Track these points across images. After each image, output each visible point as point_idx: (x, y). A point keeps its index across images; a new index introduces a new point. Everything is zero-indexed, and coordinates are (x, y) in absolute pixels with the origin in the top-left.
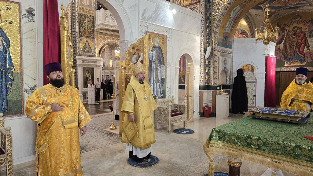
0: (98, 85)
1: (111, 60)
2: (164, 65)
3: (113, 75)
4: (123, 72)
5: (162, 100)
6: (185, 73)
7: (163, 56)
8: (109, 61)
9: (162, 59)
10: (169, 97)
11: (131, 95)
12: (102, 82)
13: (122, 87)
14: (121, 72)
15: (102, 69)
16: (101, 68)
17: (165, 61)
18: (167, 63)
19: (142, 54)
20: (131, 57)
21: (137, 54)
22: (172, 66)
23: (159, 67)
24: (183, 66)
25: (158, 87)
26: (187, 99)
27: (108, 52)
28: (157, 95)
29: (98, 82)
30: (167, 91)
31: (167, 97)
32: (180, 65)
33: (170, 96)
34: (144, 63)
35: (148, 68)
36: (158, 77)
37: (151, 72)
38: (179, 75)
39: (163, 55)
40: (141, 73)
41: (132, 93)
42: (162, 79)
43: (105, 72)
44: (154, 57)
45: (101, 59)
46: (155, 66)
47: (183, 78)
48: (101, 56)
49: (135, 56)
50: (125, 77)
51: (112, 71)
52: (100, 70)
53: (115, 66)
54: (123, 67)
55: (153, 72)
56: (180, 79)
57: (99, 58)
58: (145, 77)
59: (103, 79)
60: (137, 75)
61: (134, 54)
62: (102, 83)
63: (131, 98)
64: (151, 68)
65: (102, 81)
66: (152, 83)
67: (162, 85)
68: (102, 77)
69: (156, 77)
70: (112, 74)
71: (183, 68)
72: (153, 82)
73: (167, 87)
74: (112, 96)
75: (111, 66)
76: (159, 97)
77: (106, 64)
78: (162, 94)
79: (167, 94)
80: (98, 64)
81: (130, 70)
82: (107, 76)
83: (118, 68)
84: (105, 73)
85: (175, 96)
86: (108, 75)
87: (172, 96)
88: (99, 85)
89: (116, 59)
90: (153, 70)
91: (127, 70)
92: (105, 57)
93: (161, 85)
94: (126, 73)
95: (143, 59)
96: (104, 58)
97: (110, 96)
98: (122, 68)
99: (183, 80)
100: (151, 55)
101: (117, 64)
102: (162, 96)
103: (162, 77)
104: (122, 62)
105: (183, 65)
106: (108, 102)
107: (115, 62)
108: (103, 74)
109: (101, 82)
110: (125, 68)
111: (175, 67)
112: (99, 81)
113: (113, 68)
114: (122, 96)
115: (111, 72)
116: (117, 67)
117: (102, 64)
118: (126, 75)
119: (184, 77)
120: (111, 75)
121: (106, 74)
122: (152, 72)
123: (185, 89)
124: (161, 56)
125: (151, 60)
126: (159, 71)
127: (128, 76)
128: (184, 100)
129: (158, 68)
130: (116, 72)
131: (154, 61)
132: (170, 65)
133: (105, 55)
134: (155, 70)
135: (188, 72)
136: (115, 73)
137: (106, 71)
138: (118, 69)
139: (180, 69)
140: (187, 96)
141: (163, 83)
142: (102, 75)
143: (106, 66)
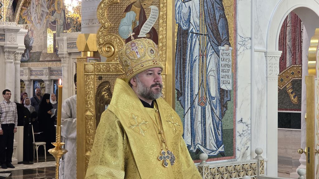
0: (7, 112)
1: (53, 29)
2: (229, 45)
3: (56, 81)
4: (90, 67)
5: (223, 163)
6: (300, 72)
7: (223, 16)
8: (45, 33)
9: (220, 25)
10: (244, 155)
11: (114, 146)
12: (19, 102)
13: (87, 118)
14: (83, 70)
15: (22, 61)
16: (19, 57)
17: (231, 31)
18: (239, 39)
19: (152, 7)
20: (116, 19)
21: (138, 9)
22: (256, 47)
23: (211, 51)
24: (294, 49)
25: (209, 121)
26: (309, 161)
27: (42, 6)
28: (205, 147)
29: (9, 102)
30: (237, 134)
31: (238, 154)
32: (282, 45)
33: (248, 152)
34: (160, 37)
35: (175, 56)
36: (207, 84)
37: (184, 67)
38: (281, 80)
39: (226, 12)
40: (149, 72)
41: (117, 138)
42: (222, 92)
43: (31, 71)
44: (195, 19)
45: (19, 25)
46: (197, 47)
47: (293, 88)
48: (20, 16)
49: (132, 16)
50: (97, 85)
51: (54, 65)
52: (15, 64)
53: (64, 50)
54: (89, 53)
55: (192, 68)
56: (282, 94)
57: (14, 25)
58: (161, 86)
59: (24, 95)
60: (134, 78)
61: (128, 9)
62: (20, 108)
63: (115, 156)
64: (185, 54)
65: (22, 99)
66: (188, 105)
67: (222, 114)
68: (22, 87)
69: (201, 85)
70: (54, 77)
71: (294, 54)
72: (192, 102)
73: (238, 118)
74: (51, 151)
75: (52, 51)
76: (212, 154)
77: (33, 45)
78: (223, 142)
79: (240, 143)
80: (7, 43)
81: (113, 62)
82: (38, 85)
83: (72, 56)
84: (31, 75)
85: (265, 151)
86: (41, 81)
87: (257, 152)
88: (11, 114)
89: (67, 26)
90: (192, 62)
91: (104, 61)
92: (32, 22)
93: (217, 112)
94: (100, 71)
95: (158, 23)
96: (29, 25)
97: (47, 149)
98: (85, 54)
99: (292, 96)
100: (185, 10)
101: (72, 44)
102: (221, 149)
103: (223, 87)
104: (87, 36)
105: (294, 45)
106: (39, 172)
107: (65, 38)
108: (25, 78)
109: (17, 104)
110: (96, 55)
111: (266, 53)
112: (12, 100)
113: (56, 57)
114: (86, 151)
115: (51, 71)
116: (70, 54)
117: (21, 45)
118: (100, 78)
119: (297, 85)
120: (50, 80)
121: (33, 78)
122: (188, 68)
123: (300, 128)
124: (217, 15)
125: (185, 28)
126: (212, 66)
127: (107, 82)
128: (298, 164)
129: (207, 55)
130: (66, 68)
131: (193, 33)
132: (249, 45)
133: (33, 16)
134: (197, 63)
135: (309, 68)
136: (65, 73)
137: (35, 66)
138: (72, 61)
139: (283, 59)
140: (309, 150)
141: (224, 106)
142: (22, 81)
143: (33, 51)
